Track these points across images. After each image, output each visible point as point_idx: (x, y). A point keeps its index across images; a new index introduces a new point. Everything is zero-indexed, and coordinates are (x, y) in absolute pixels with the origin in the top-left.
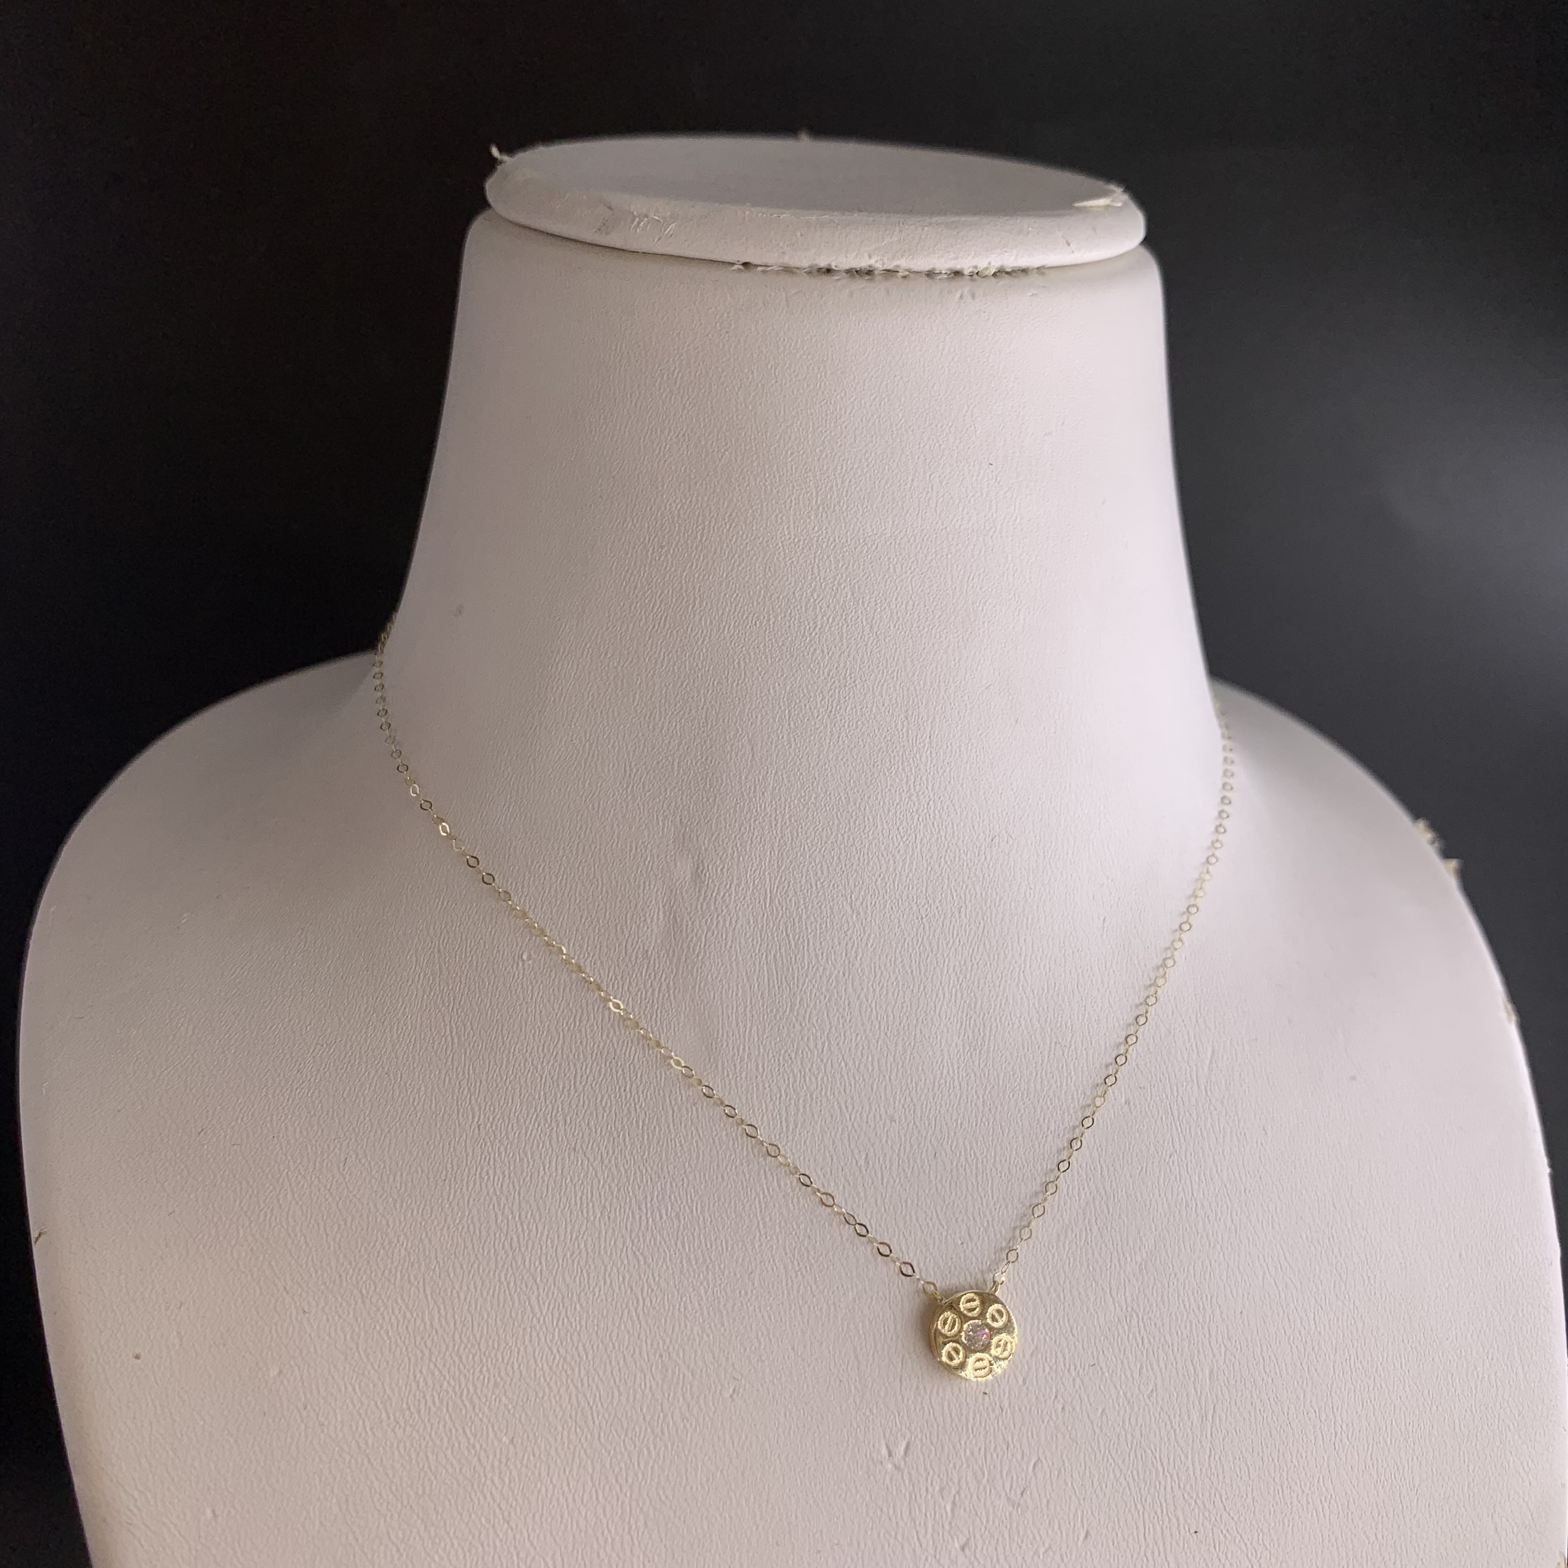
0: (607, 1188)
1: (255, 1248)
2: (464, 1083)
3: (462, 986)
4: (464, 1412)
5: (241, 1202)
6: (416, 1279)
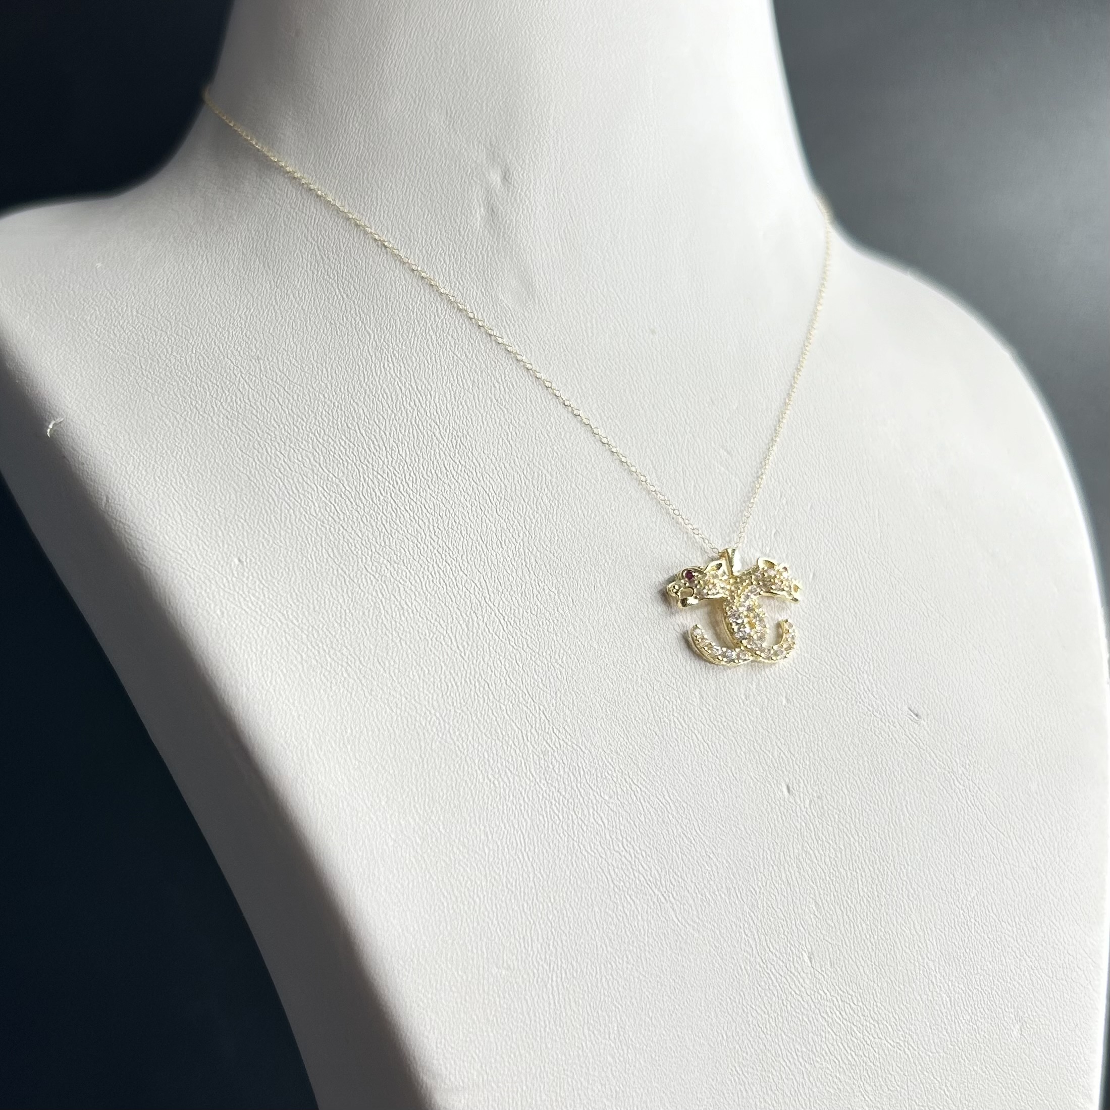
0: (473, 370)
1: (229, 417)
2: (358, 319)
3: (342, 266)
4: (403, 498)
5: (210, 393)
6: (352, 424)
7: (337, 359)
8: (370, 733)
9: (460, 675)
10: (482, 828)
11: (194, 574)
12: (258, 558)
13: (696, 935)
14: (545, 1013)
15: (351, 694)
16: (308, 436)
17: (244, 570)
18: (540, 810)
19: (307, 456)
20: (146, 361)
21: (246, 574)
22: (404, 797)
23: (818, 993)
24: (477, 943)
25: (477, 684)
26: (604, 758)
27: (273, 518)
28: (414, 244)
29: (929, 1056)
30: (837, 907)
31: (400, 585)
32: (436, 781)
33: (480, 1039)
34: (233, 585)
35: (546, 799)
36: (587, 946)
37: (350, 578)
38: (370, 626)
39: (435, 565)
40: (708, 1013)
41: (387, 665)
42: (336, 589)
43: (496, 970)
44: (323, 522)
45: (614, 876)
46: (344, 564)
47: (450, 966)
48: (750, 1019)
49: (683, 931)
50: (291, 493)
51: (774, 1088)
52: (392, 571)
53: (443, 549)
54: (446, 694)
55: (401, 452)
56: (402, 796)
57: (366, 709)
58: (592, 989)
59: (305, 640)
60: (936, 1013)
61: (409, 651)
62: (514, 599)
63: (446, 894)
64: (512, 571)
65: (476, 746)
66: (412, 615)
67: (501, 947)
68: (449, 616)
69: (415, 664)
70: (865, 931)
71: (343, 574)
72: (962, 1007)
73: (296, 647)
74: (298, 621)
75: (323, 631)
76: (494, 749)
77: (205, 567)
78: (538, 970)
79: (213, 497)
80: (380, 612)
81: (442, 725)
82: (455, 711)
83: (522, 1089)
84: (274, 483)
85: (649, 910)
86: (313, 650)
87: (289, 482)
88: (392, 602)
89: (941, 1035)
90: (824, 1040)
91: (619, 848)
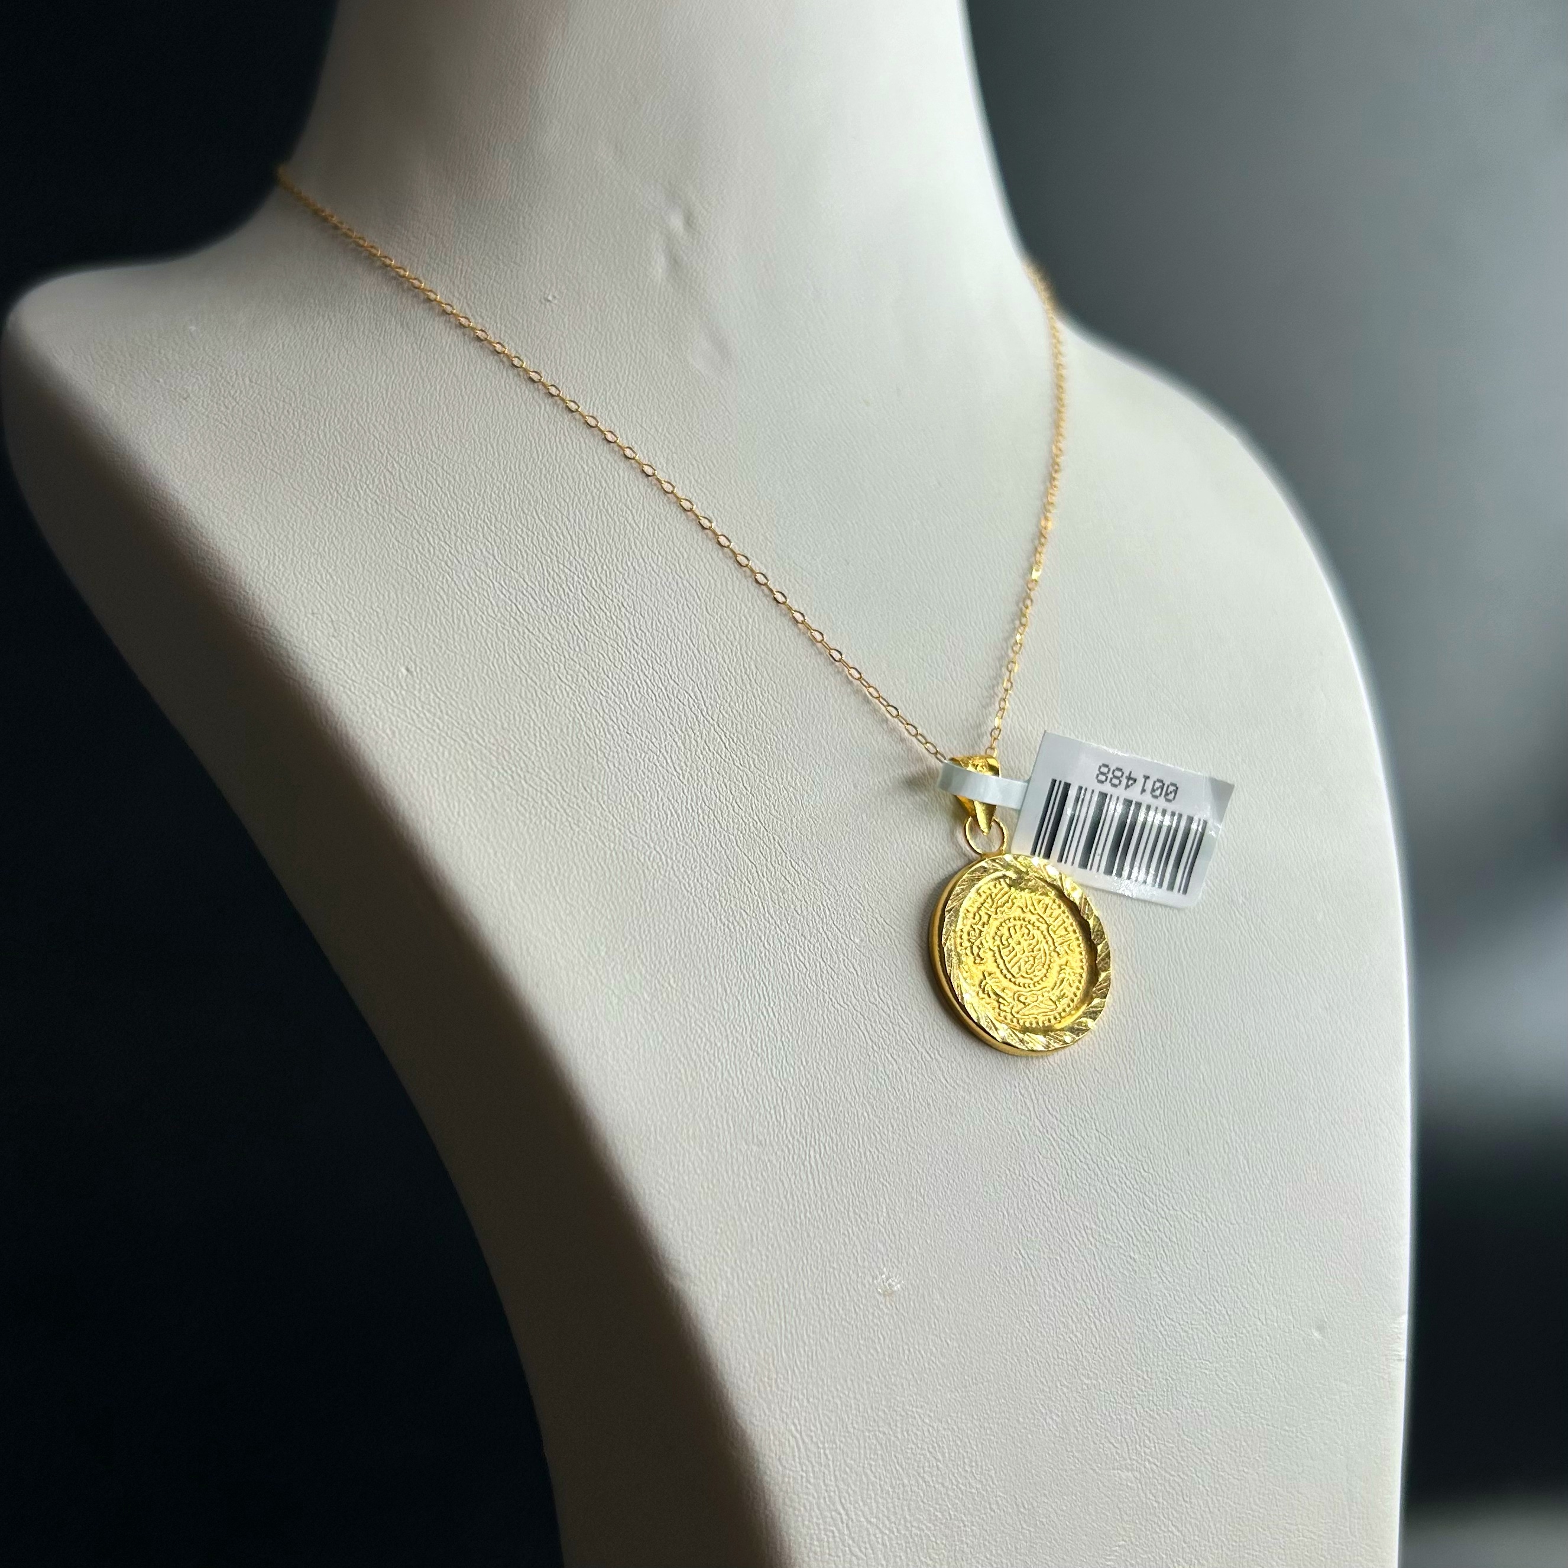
7: (503, 432)
8: (581, 871)
9: (679, 801)
10: (719, 981)
11: (354, 686)
12: (429, 667)
13: (967, 1098)
14: (803, 1195)
15: (555, 826)
16: (477, 523)
17: (415, 682)
18: (783, 957)
19: (477, 545)
20: (269, 436)
21: (418, 687)
22: (626, 946)
23: (1105, 1160)
24: (722, 1116)
25: (700, 811)
26: (851, 895)
27: (444, 621)
28: (584, 300)
29: (1229, 1228)
30: (1120, 1061)
31: (601, 697)
32: (661, 926)
33: (732, 1229)
34: (403, 700)
35: (789, 944)
36: (847, 1115)
37: (542, 689)
38: (571, 745)
39: (640, 673)
40: (986, 1189)
41: (594, 790)
42: (526, 702)
43: (746, 1147)
44: (504, 624)
45: (871, 1032)
46: (534, 673)
47: (692, 1143)
48: (1033, 1192)
49: (952, 1094)
50: (463, 590)
51: (1063, 1272)
52: (591, 680)
53: (648, 654)
54: (666, 823)
55: (589, 541)
56: (624, 945)
57: (574, 844)
58: (856, 1166)
59: (495, 764)
60: (1233, 1178)
61: (619, 774)
62: (735, 712)
63: (682, 1059)
64: (730, 681)
65: (705, 883)
66: (618, 732)
67: (749, 1120)
68: (662, 732)
69: (626, 787)
70: (1151, 1085)
71: (533, 684)
72: (1261, 1170)
73: (485, 772)
74: (484, 741)
75: (515, 752)
76: (725, 887)
77: (367, 678)
78: (793, 1146)
79: (368, 595)
80: (580, 729)
81: (664, 860)
82: (677, 844)
83: (783, 1287)
84: (441, 579)
85: (914, 1071)
86: (505, 775)
87: (459, 577)
88: (594, 718)
89: (1240, 1204)
90: (1114, 1214)
91: (876, 1000)
